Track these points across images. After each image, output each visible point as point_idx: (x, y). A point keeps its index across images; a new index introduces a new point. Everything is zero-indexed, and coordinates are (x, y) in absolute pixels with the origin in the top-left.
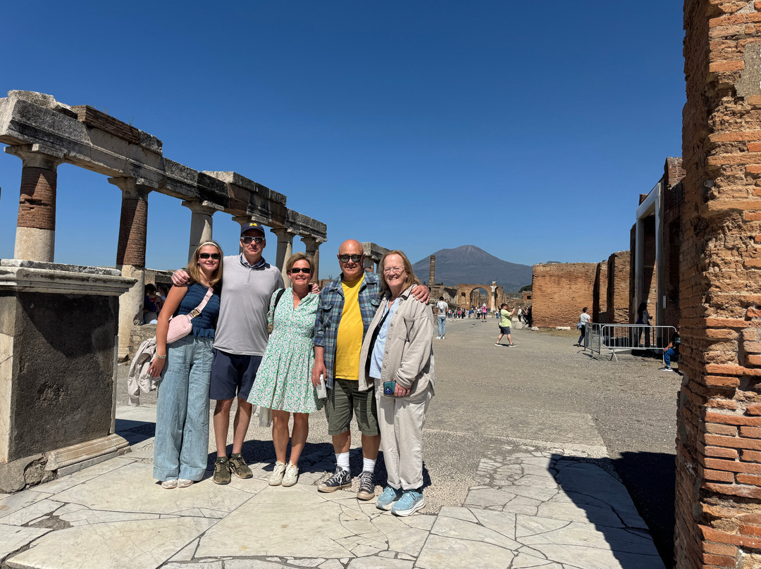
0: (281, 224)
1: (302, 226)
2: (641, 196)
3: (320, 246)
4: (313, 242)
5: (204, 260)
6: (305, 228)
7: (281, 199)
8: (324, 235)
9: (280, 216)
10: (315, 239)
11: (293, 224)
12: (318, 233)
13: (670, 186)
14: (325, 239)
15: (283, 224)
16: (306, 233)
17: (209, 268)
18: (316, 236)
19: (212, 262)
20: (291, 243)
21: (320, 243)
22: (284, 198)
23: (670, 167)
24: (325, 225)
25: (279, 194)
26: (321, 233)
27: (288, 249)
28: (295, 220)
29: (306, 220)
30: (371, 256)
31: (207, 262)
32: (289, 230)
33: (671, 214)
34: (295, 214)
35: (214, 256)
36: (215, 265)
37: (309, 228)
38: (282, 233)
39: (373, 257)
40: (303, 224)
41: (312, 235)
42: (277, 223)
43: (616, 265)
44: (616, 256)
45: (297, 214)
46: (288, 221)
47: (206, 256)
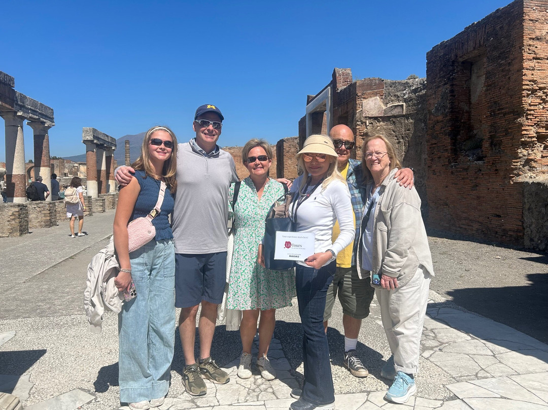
0: (10, 107)
1: (30, 109)
2: (308, 96)
3: (49, 131)
4: (41, 126)
5: (156, 146)
6: (34, 112)
7: (10, 81)
8: (52, 119)
9: (9, 98)
10: (43, 123)
11: (22, 107)
12: (46, 117)
13: (338, 90)
14: (53, 124)
15: (13, 107)
16: (35, 117)
17: (161, 157)
18: (45, 120)
19: (164, 149)
20: (22, 127)
21: (49, 127)
22: (12, 80)
23: (337, 75)
24: (52, 110)
25: (7, 75)
26: (50, 118)
27: (19, 133)
28: (23, 103)
29: (34, 103)
30: (93, 141)
31: (159, 150)
32: (19, 114)
33: (340, 110)
34: (23, 98)
35: (167, 144)
36: (167, 155)
37: (37, 112)
38: (11, 116)
39: (95, 141)
40: (32, 108)
41: (41, 119)
42: (7, 106)
43: (284, 148)
44: (284, 141)
45: (25, 97)
46: (17, 104)
47: (157, 142)
